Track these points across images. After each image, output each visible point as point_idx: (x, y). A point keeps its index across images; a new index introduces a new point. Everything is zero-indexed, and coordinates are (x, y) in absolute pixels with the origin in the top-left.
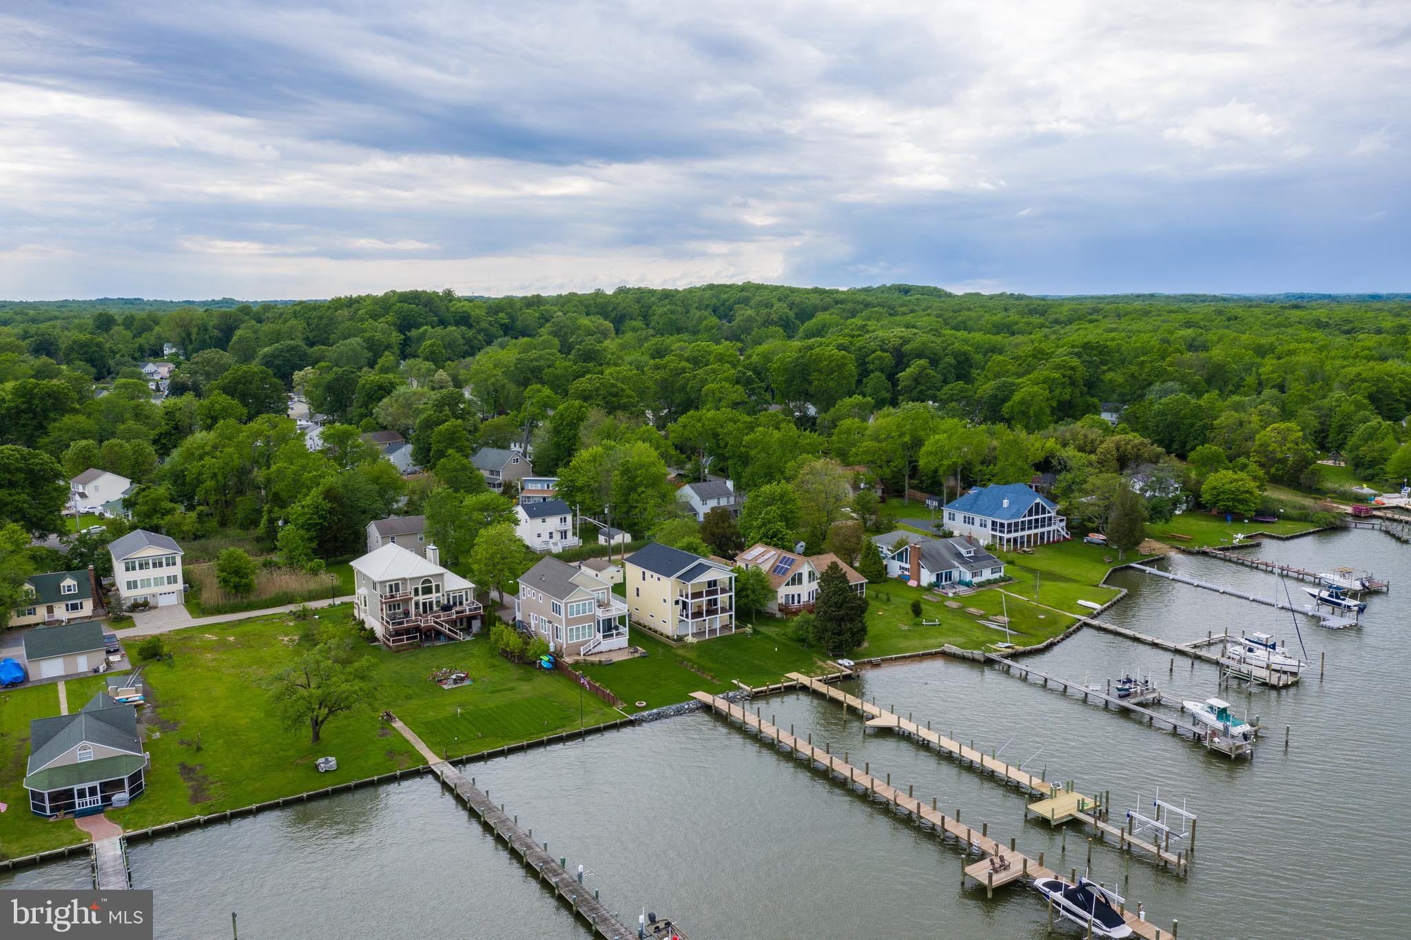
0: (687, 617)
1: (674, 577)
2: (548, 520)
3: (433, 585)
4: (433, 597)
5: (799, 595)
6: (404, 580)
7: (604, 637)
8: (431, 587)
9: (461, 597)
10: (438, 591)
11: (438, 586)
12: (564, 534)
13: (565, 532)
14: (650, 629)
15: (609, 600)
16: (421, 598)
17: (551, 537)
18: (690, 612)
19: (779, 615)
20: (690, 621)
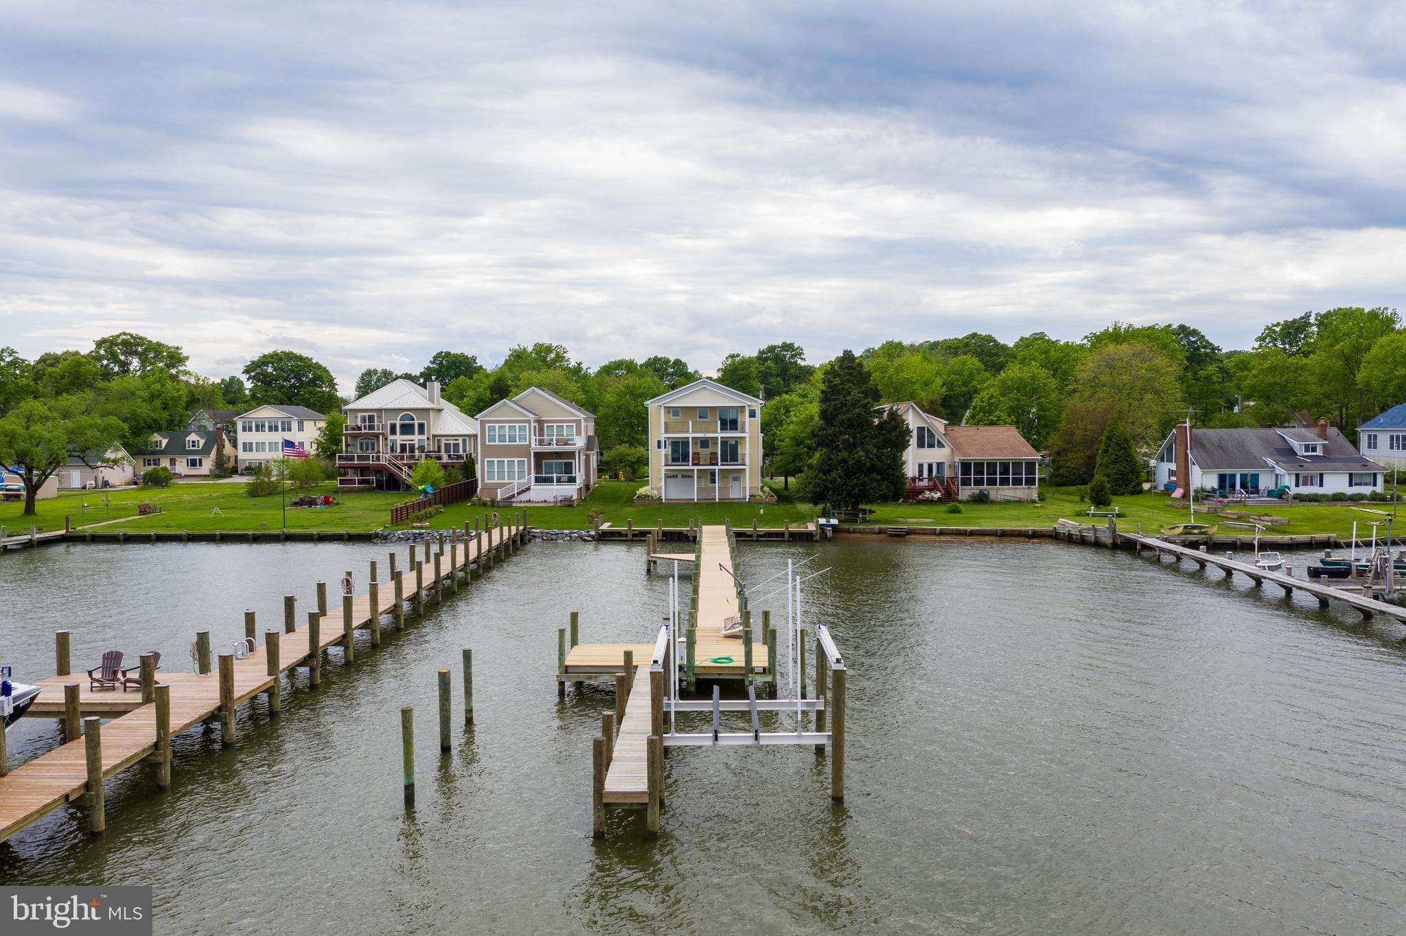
3: (416, 423)
4: (416, 438)
6: (379, 411)
8: (413, 425)
9: (456, 446)
10: (421, 432)
11: (421, 426)
16: (399, 438)
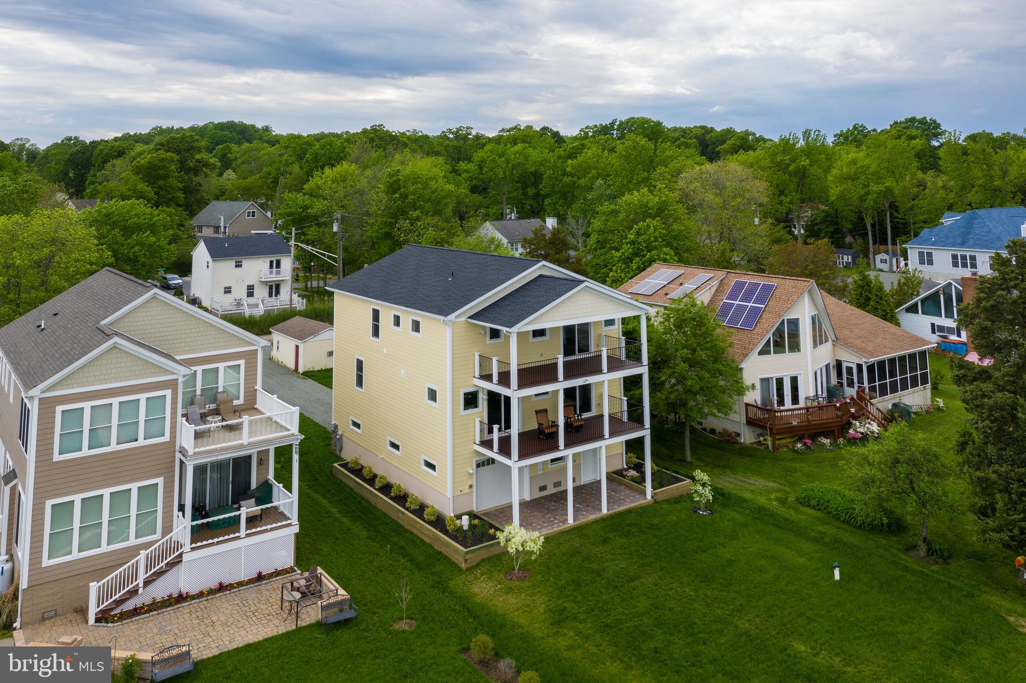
0: (505, 448)
1: (460, 316)
2: (246, 263)
5: (794, 380)
7: (199, 534)
12: (274, 289)
13: (278, 287)
14: (386, 488)
15: (251, 396)
17: (250, 294)
18: (515, 431)
19: (747, 437)
20: (514, 463)
